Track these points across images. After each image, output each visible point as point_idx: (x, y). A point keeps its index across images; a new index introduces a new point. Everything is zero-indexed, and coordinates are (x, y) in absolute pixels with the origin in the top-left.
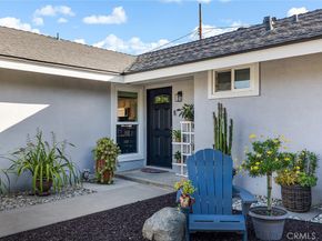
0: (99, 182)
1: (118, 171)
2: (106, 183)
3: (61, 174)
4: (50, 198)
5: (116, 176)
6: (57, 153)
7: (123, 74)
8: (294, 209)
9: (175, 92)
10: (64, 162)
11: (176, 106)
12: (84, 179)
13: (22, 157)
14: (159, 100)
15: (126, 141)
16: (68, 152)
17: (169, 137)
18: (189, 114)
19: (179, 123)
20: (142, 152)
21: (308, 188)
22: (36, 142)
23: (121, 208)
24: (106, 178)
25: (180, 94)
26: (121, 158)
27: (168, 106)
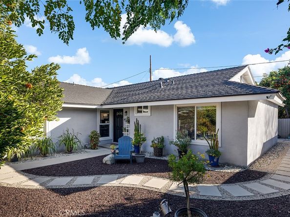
0: (92, 149)
1: (100, 144)
2: (94, 149)
3: (76, 145)
4: (72, 154)
5: (99, 146)
6: (74, 137)
7: (102, 105)
8: (156, 156)
9: (124, 111)
10: (77, 140)
11: (125, 117)
12: (86, 147)
13: (61, 139)
14: (118, 114)
15: (104, 131)
16: (79, 137)
17: (122, 131)
18: (129, 122)
19: (125, 124)
20: (111, 136)
21: (161, 149)
22: (66, 133)
23: (99, 157)
24: (94, 147)
25: (126, 112)
26: (101, 139)
27: (122, 117)
